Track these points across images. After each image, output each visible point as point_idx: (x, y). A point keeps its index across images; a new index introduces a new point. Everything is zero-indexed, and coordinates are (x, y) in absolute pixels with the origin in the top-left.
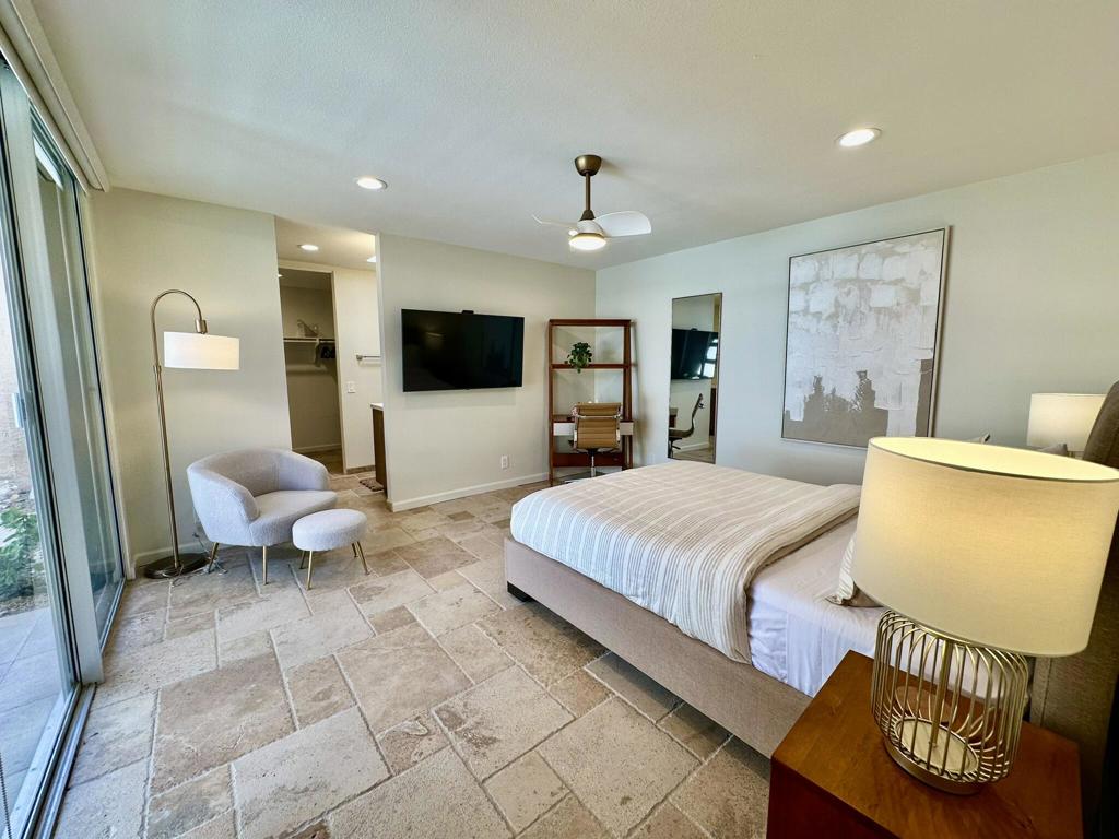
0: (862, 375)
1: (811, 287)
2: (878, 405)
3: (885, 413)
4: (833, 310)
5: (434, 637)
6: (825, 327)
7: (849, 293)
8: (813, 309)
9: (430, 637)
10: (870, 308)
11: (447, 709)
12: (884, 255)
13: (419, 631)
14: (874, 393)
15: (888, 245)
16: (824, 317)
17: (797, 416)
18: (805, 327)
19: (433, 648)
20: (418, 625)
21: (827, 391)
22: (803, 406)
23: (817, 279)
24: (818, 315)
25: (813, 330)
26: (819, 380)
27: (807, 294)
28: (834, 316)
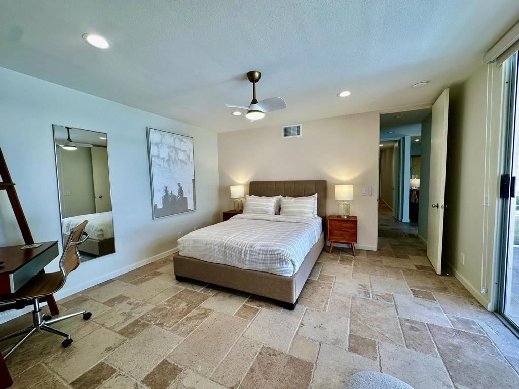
0: (179, 185)
1: (160, 145)
2: (185, 196)
3: (186, 198)
4: (168, 158)
5: (349, 319)
6: (166, 165)
7: (172, 152)
8: (161, 156)
9: (351, 320)
10: (179, 160)
11: (366, 296)
12: (181, 140)
13: (353, 327)
14: (183, 191)
15: (181, 137)
16: (165, 160)
17: (160, 206)
18: (159, 164)
19: (354, 315)
20: (351, 331)
21: (169, 193)
22: (162, 201)
23: (161, 142)
24: (163, 158)
25: (162, 166)
26: (166, 188)
27: (158, 148)
28: (168, 160)
